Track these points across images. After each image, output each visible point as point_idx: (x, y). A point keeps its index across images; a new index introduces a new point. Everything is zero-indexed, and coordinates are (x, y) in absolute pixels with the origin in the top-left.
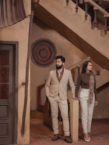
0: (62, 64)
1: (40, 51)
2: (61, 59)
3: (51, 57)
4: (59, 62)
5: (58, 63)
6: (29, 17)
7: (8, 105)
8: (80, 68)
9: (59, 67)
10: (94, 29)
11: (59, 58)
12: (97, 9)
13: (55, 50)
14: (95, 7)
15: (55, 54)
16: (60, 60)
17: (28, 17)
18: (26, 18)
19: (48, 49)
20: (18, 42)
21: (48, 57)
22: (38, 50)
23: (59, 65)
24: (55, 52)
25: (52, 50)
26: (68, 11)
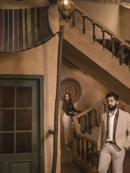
0: (116, 104)
1: (66, 89)
2: (114, 96)
3: (76, 94)
4: (111, 101)
5: (110, 103)
6: (58, 35)
7: (30, 161)
8: (106, 104)
9: (113, 107)
10: (122, 65)
11: (111, 96)
12: (124, 45)
13: (80, 88)
14: (122, 43)
15: (80, 91)
16: (112, 98)
17: (56, 36)
18: (53, 37)
19: (73, 87)
20: (43, 76)
21: (74, 94)
22: (65, 89)
23: (112, 105)
24: (80, 90)
25: (77, 88)
26: (95, 47)
